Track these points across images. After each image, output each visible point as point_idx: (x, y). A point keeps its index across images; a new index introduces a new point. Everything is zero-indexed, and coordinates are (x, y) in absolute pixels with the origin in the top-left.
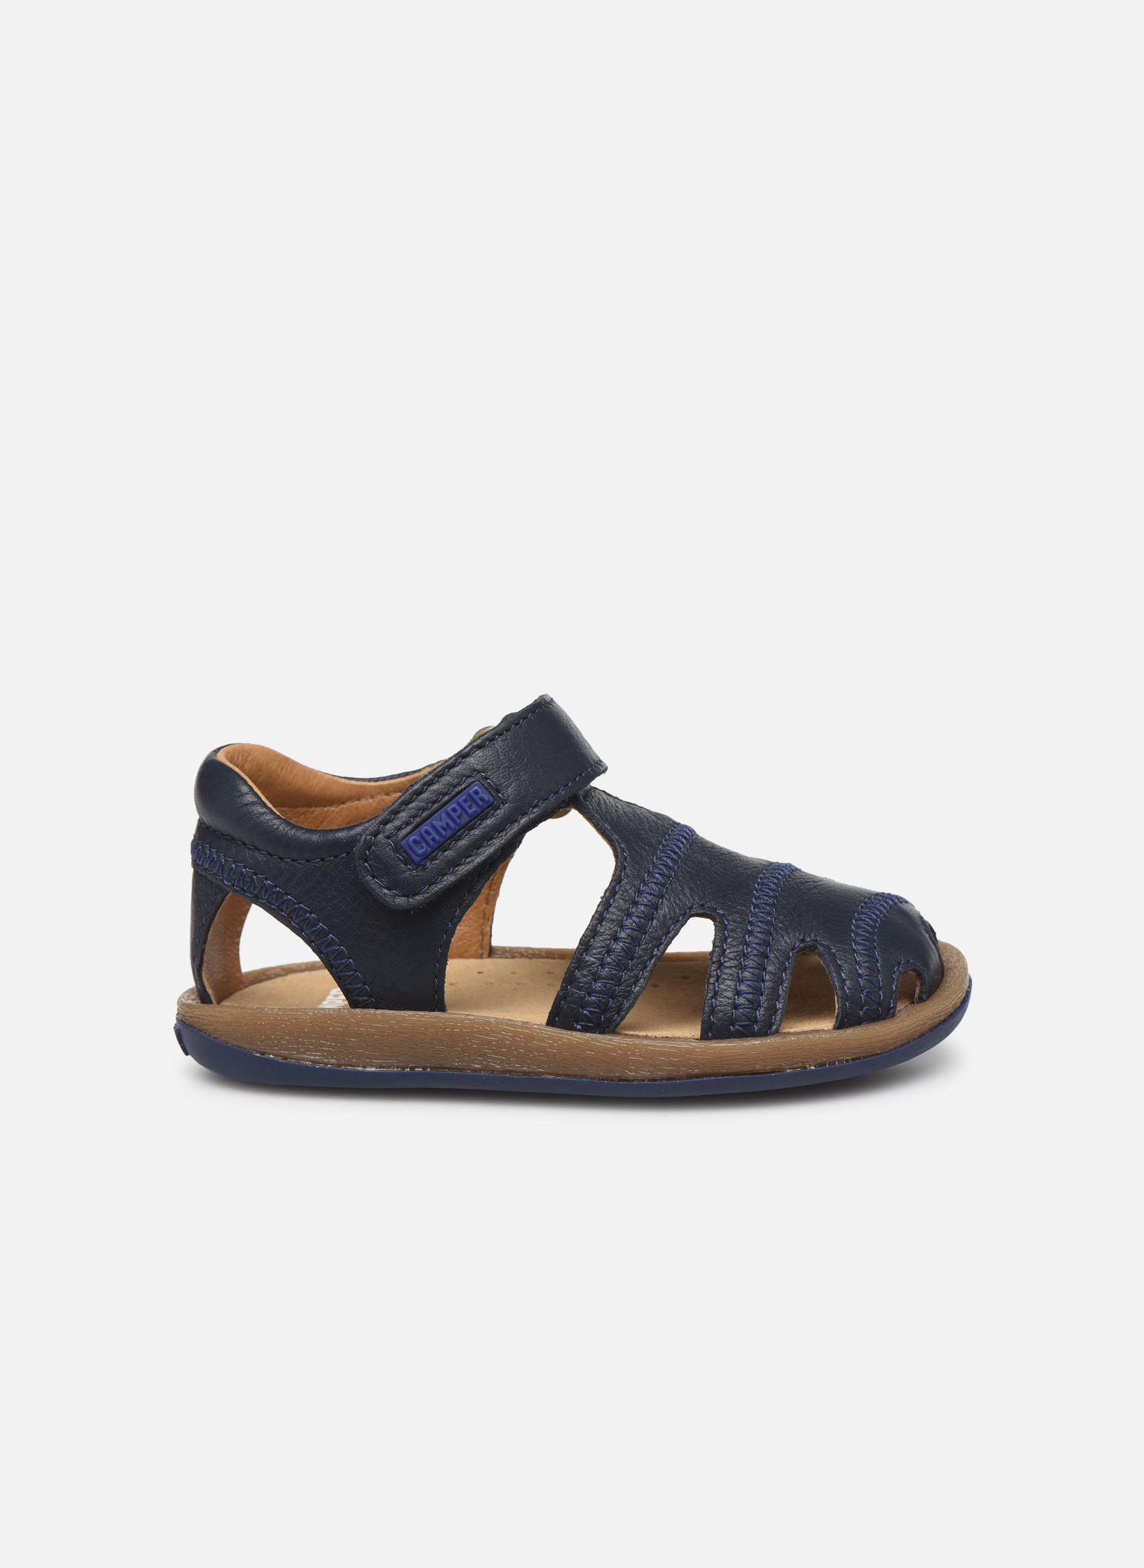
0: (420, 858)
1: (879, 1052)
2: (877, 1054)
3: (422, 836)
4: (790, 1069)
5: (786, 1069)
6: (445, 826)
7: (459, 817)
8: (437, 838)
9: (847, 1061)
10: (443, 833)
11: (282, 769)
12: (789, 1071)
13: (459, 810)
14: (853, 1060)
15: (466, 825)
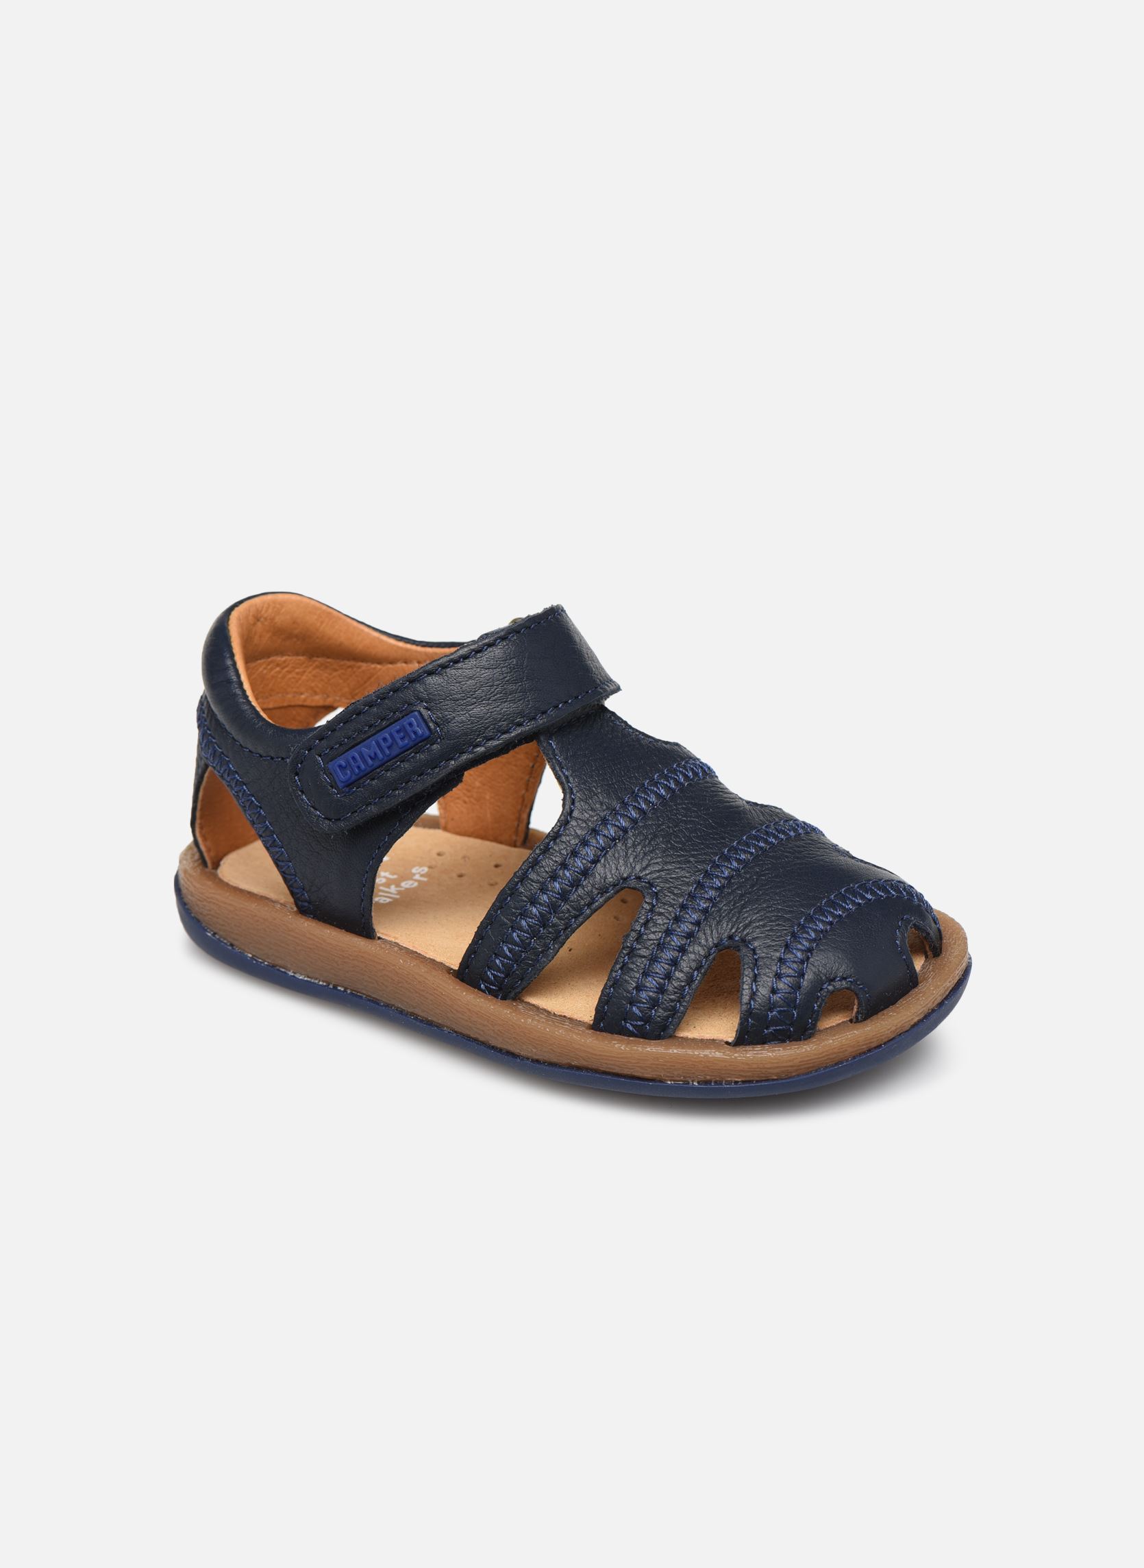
0: (343, 784)
1: (775, 1078)
2: (774, 1080)
3: (348, 762)
4: (671, 1081)
5: (666, 1080)
6: (373, 755)
7: (389, 748)
8: (363, 767)
9: (736, 1082)
10: (370, 761)
11: (322, 622)
12: (669, 1082)
13: (390, 740)
14: (744, 1082)
15: (398, 756)
